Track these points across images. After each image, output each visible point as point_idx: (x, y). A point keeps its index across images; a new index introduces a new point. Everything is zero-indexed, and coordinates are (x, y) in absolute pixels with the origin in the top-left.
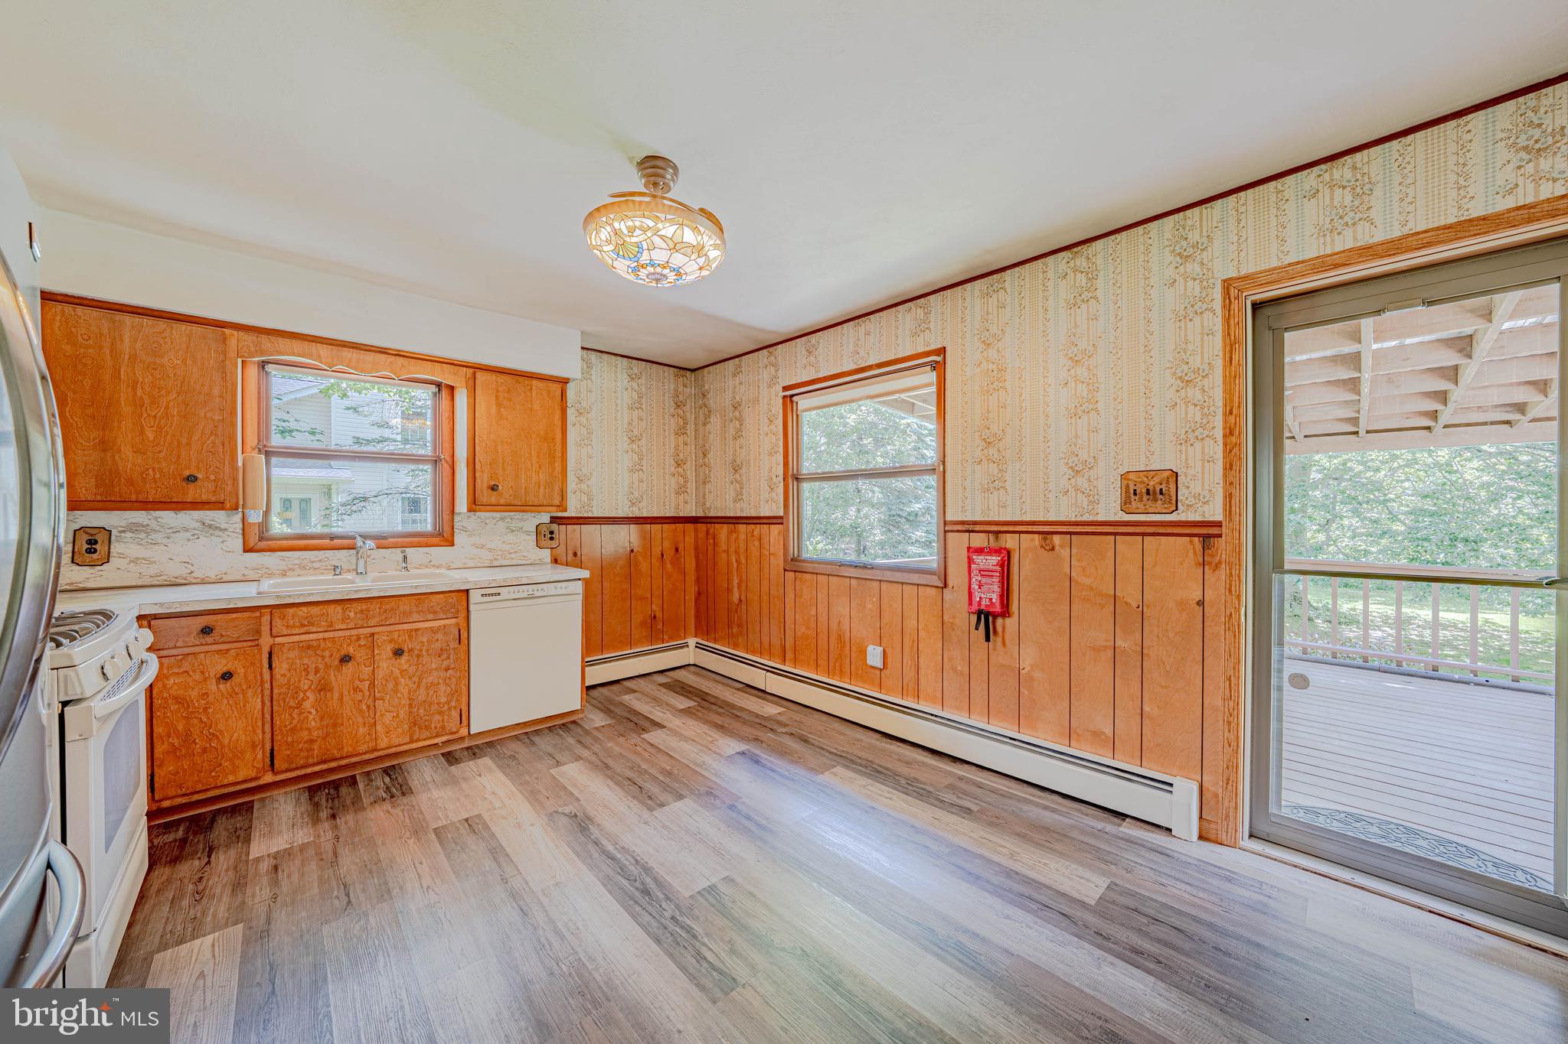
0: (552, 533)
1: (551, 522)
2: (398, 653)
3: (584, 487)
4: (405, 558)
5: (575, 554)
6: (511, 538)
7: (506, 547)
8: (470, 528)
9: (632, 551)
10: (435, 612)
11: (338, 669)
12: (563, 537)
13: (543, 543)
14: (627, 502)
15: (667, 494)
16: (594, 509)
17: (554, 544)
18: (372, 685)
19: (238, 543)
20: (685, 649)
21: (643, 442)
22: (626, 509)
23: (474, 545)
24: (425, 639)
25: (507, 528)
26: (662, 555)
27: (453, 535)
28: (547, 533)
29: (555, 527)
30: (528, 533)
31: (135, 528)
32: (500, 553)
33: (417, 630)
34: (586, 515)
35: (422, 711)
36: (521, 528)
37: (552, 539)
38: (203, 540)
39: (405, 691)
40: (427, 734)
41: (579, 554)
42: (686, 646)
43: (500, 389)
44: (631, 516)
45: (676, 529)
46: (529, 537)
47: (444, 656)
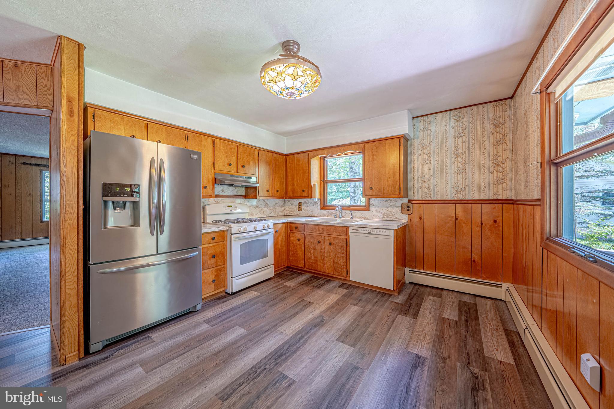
0: (408, 207)
1: (408, 202)
2: (330, 244)
3: (426, 185)
4: (352, 214)
5: (420, 218)
6: (390, 209)
7: (389, 213)
8: (375, 204)
9: (457, 219)
10: (340, 233)
11: (318, 245)
12: (414, 209)
13: (404, 212)
14: (453, 191)
15: (486, 185)
16: (432, 196)
17: (410, 212)
18: (324, 252)
19: (319, 207)
20: (499, 289)
21: (467, 155)
22: (453, 195)
23: (376, 211)
24: (337, 242)
25: (389, 205)
26: (482, 224)
27: (369, 207)
28: (406, 207)
29: (410, 205)
30: (398, 207)
31: (305, 203)
32: (386, 215)
33: (335, 238)
34: (427, 199)
35: (336, 265)
36: (395, 205)
37: (408, 210)
38: (314, 206)
39: (332, 257)
40: (337, 274)
41: (422, 218)
42: (500, 286)
43: (373, 148)
44: (456, 199)
45: (495, 208)
46: (398, 209)
47: (342, 249)
